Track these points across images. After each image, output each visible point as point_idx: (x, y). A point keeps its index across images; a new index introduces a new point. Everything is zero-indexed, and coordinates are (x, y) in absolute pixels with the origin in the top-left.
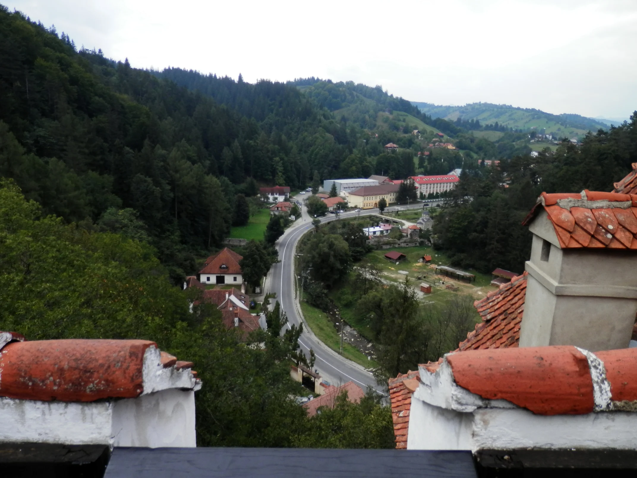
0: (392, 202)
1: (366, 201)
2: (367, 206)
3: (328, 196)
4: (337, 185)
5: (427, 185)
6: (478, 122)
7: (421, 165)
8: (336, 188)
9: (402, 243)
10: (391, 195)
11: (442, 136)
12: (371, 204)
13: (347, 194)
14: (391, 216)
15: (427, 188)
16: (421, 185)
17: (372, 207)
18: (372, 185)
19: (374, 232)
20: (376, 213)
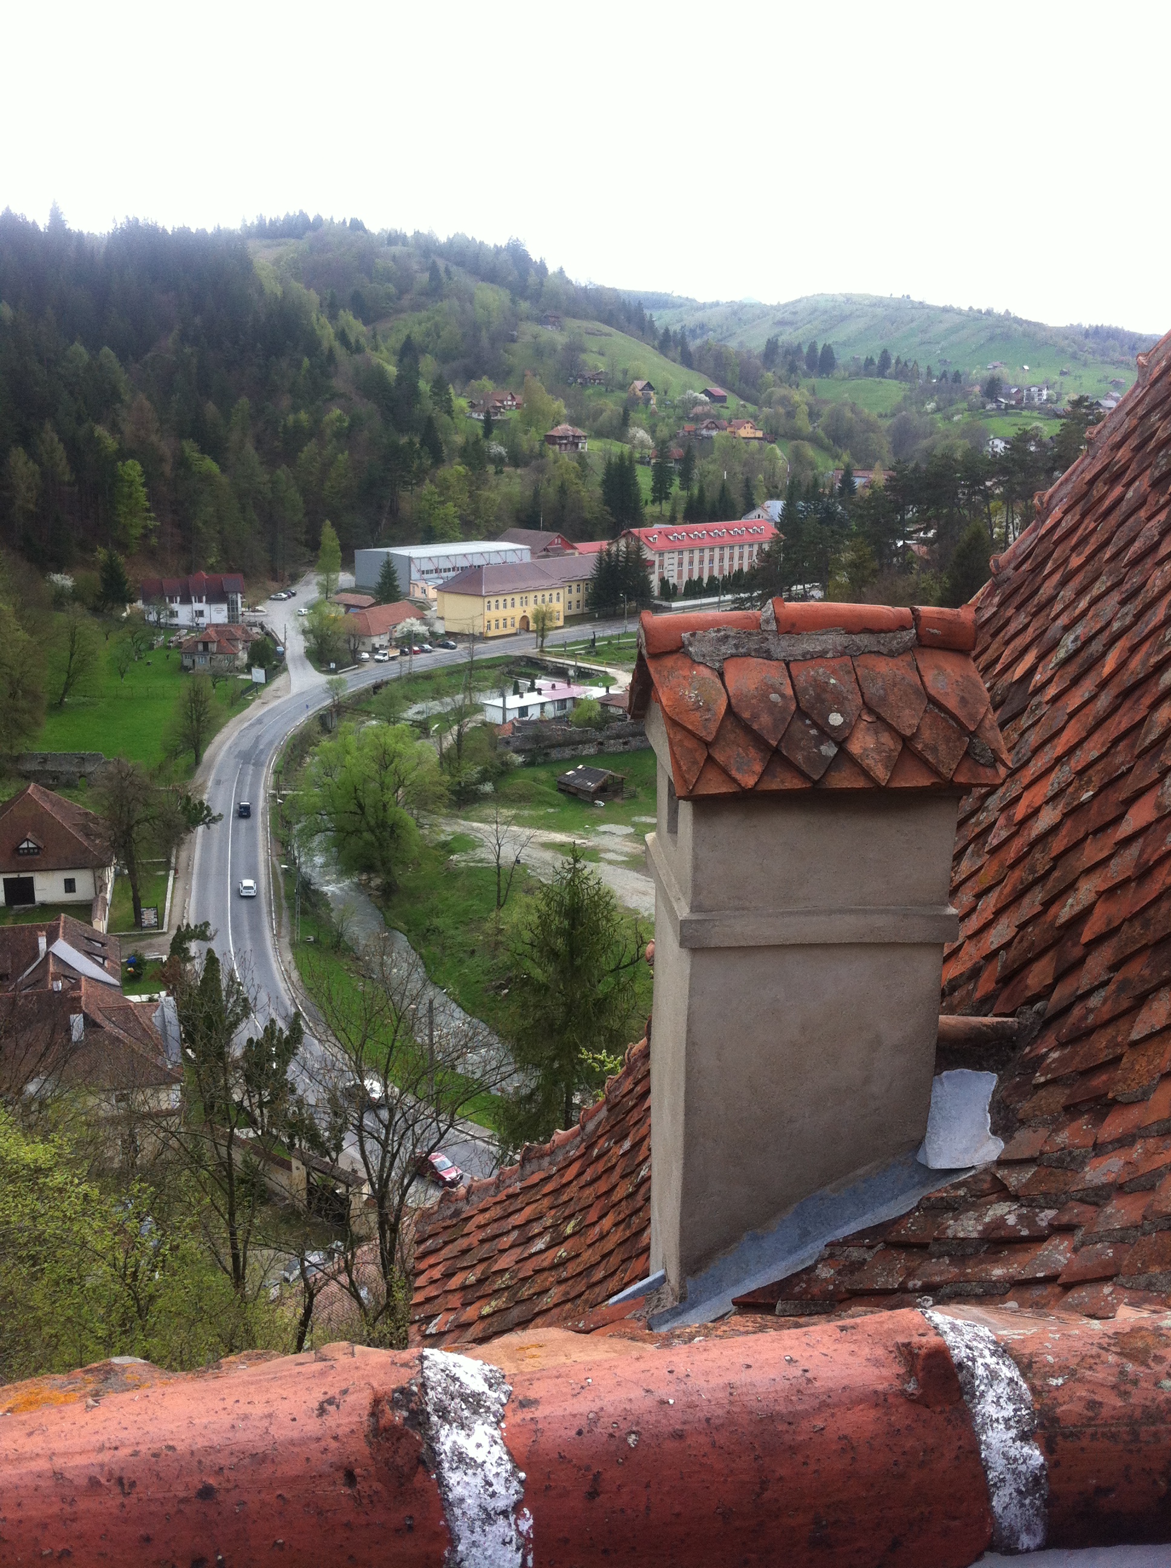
0: (574, 611)
1: (493, 614)
2: (497, 627)
3: (373, 601)
4: (396, 565)
5: (681, 552)
6: (828, 351)
7: (660, 492)
8: (395, 572)
9: (609, 738)
10: (570, 592)
11: (722, 399)
12: (509, 623)
13: (432, 594)
14: (573, 655)
15: (680, 564)
16: (661, 554)
17: (513, 631)
18: (512, 559)
19: (523, 711)
20: (528, 648)
